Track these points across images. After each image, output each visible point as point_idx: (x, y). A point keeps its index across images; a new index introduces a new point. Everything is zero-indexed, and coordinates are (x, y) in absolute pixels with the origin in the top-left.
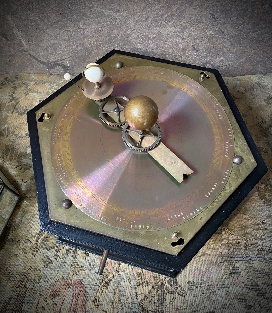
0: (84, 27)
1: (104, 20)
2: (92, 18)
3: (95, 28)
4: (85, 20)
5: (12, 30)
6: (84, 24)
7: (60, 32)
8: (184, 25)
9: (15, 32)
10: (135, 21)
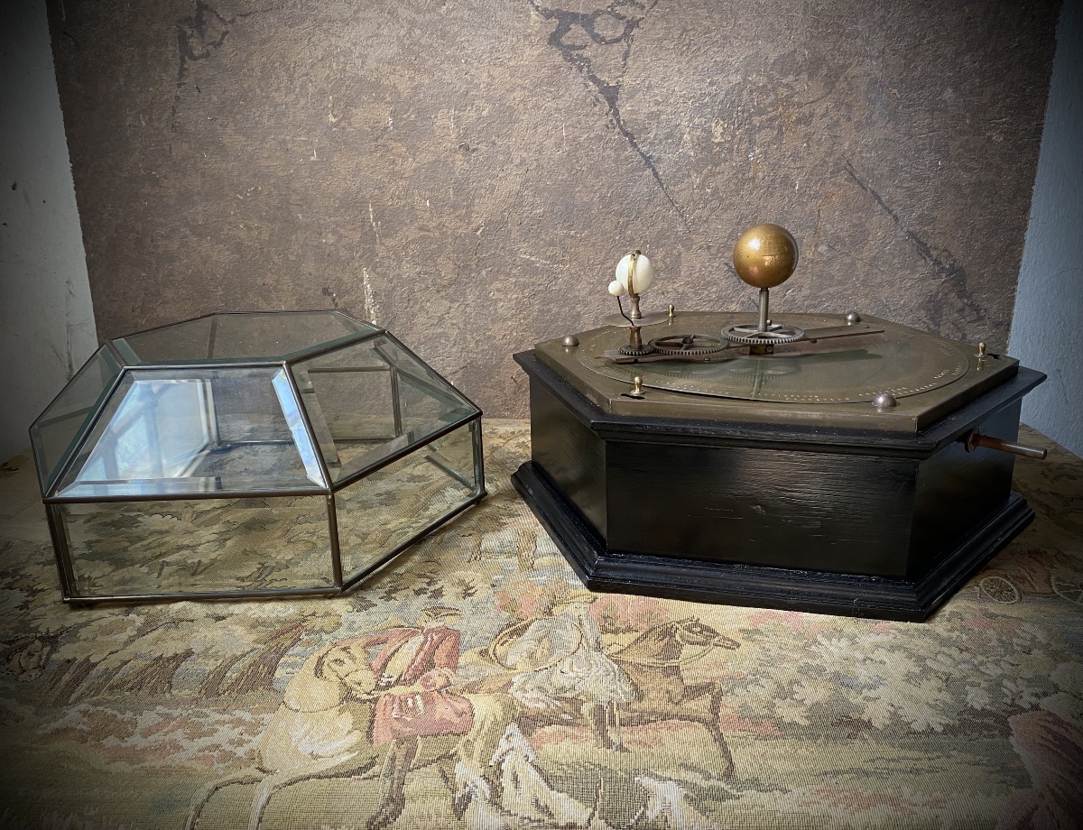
0: (498, 295)
1: (534, 280)
2: (515, 275)
3: (517, 298)
4: (501, 280)
5: (364, 303)
6: (498, 290)
7: (450, 308)
8: (680, 290)
9: (366, 308)
10: (591, 283)
